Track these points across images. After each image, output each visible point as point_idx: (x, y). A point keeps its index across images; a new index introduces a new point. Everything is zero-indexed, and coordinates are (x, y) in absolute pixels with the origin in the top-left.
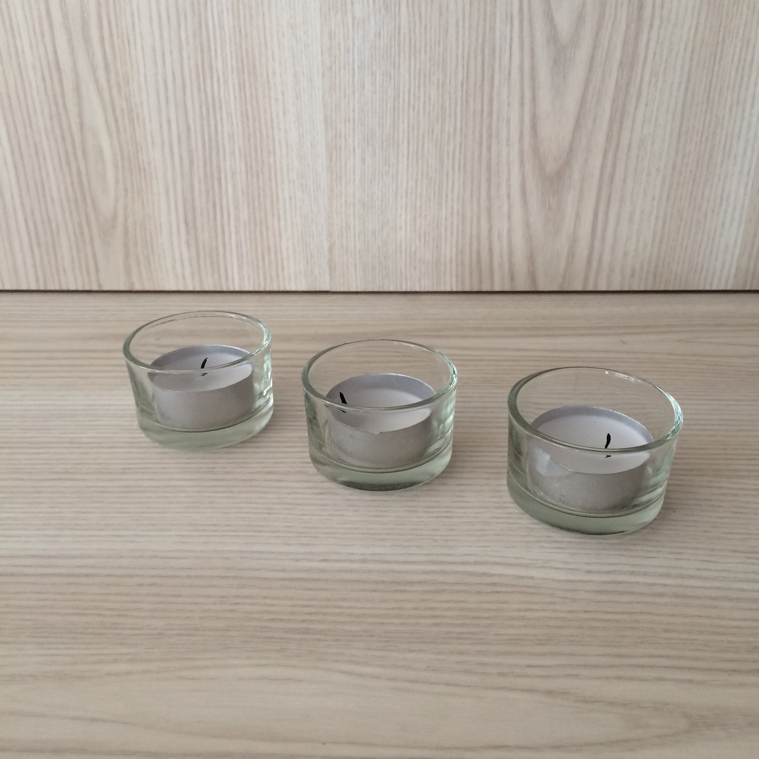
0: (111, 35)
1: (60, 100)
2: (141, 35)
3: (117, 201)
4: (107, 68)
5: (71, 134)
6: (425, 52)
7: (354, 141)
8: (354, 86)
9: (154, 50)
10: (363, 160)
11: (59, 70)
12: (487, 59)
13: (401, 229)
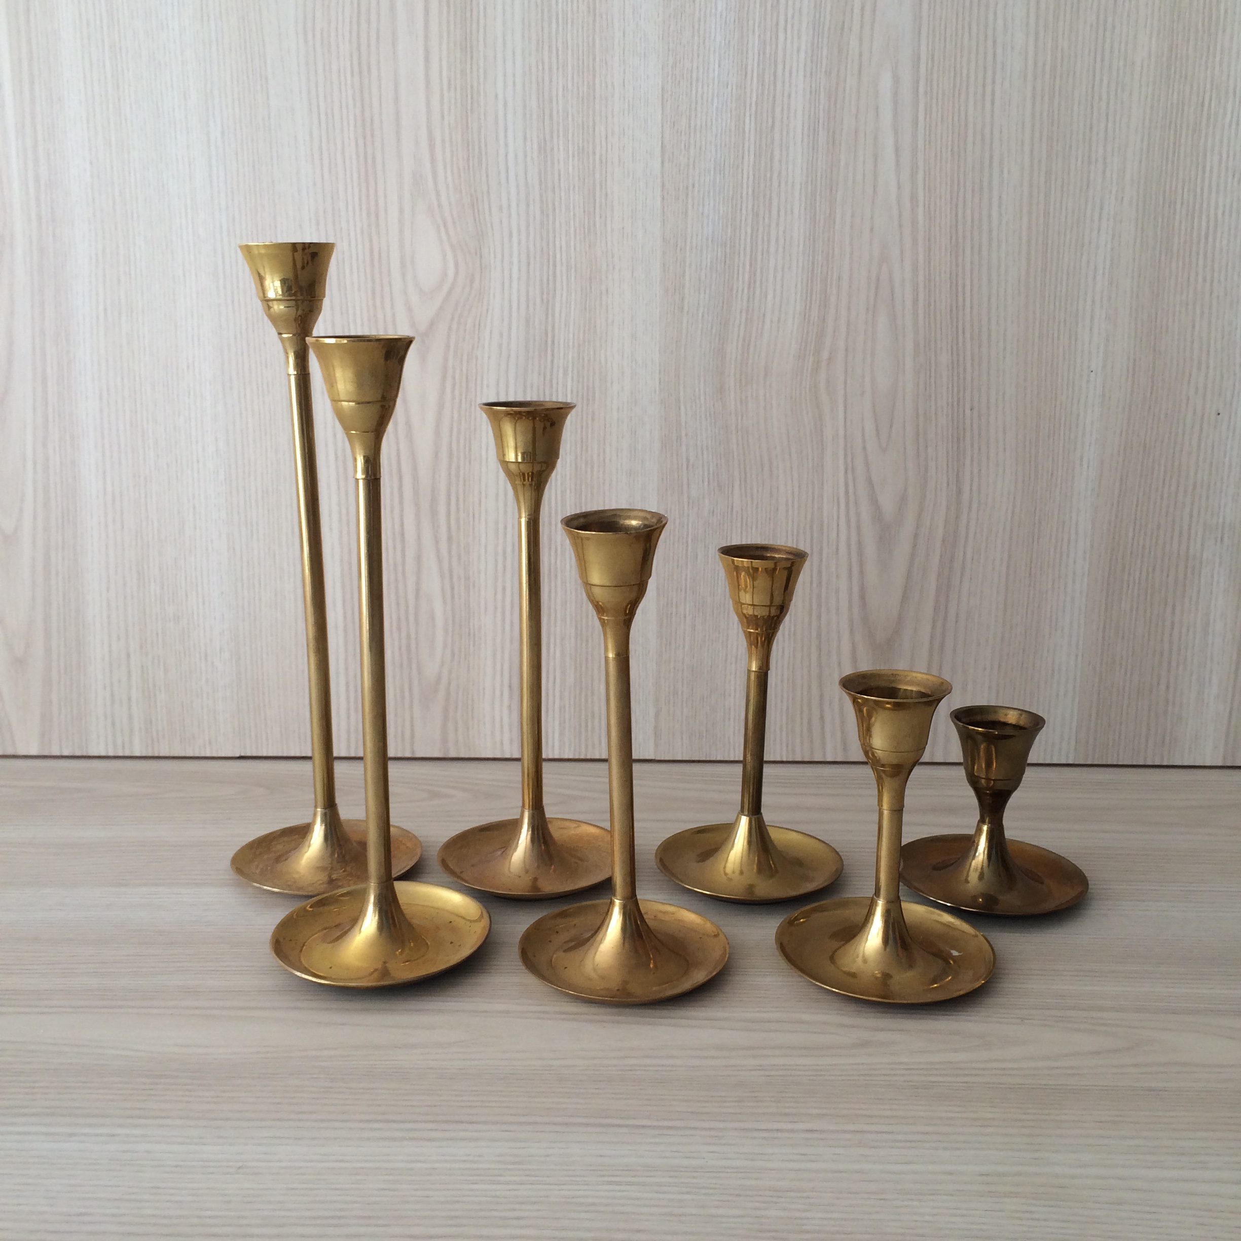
0: (458, 510)
1: (400, 568)
2: (486, 511)
3: (442, 664)
4: (450, 538)
5: (406, 601)
6: (757, 527)
7: (685, 609)
8: (687, 558)
9: (497, 523)
10: (694, 627)
11: (403, 541)
12: (815, 535)
13: (730, 695)
